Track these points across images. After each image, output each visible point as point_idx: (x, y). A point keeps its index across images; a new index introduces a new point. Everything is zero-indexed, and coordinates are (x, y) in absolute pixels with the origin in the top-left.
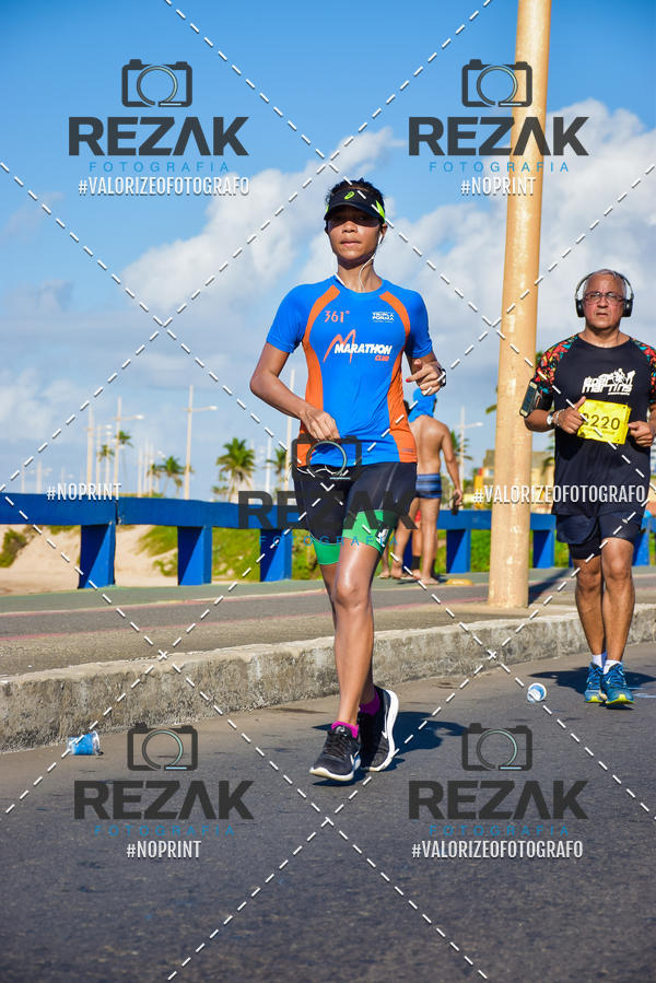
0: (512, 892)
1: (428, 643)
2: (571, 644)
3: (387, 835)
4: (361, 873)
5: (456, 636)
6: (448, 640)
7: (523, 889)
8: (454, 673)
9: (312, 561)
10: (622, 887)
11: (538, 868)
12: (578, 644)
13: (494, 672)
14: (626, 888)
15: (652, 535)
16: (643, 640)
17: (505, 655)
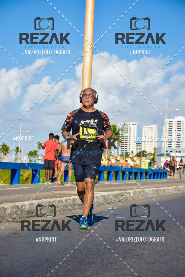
0: (80, 274)
1: (58, 202)
2: (98, 202)
3: (45, 258)
4: (37, 269)
5: (66, 200)
6: (64, 201)
7: (83, 273)
8: (66, 211)
9: (26, 178)
10: (110, 272)
11: (87, 267)
12: (100, 203)
13: (77, 210)
14: (112, 272)
15: (121, 172)
16: (118, 202)
17: (80, 206)
